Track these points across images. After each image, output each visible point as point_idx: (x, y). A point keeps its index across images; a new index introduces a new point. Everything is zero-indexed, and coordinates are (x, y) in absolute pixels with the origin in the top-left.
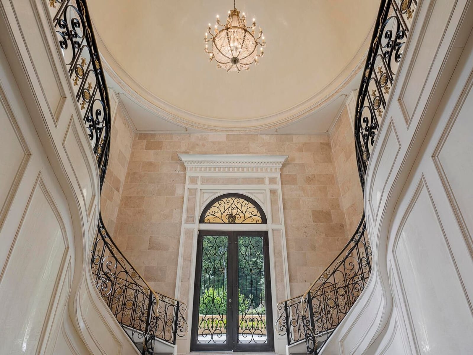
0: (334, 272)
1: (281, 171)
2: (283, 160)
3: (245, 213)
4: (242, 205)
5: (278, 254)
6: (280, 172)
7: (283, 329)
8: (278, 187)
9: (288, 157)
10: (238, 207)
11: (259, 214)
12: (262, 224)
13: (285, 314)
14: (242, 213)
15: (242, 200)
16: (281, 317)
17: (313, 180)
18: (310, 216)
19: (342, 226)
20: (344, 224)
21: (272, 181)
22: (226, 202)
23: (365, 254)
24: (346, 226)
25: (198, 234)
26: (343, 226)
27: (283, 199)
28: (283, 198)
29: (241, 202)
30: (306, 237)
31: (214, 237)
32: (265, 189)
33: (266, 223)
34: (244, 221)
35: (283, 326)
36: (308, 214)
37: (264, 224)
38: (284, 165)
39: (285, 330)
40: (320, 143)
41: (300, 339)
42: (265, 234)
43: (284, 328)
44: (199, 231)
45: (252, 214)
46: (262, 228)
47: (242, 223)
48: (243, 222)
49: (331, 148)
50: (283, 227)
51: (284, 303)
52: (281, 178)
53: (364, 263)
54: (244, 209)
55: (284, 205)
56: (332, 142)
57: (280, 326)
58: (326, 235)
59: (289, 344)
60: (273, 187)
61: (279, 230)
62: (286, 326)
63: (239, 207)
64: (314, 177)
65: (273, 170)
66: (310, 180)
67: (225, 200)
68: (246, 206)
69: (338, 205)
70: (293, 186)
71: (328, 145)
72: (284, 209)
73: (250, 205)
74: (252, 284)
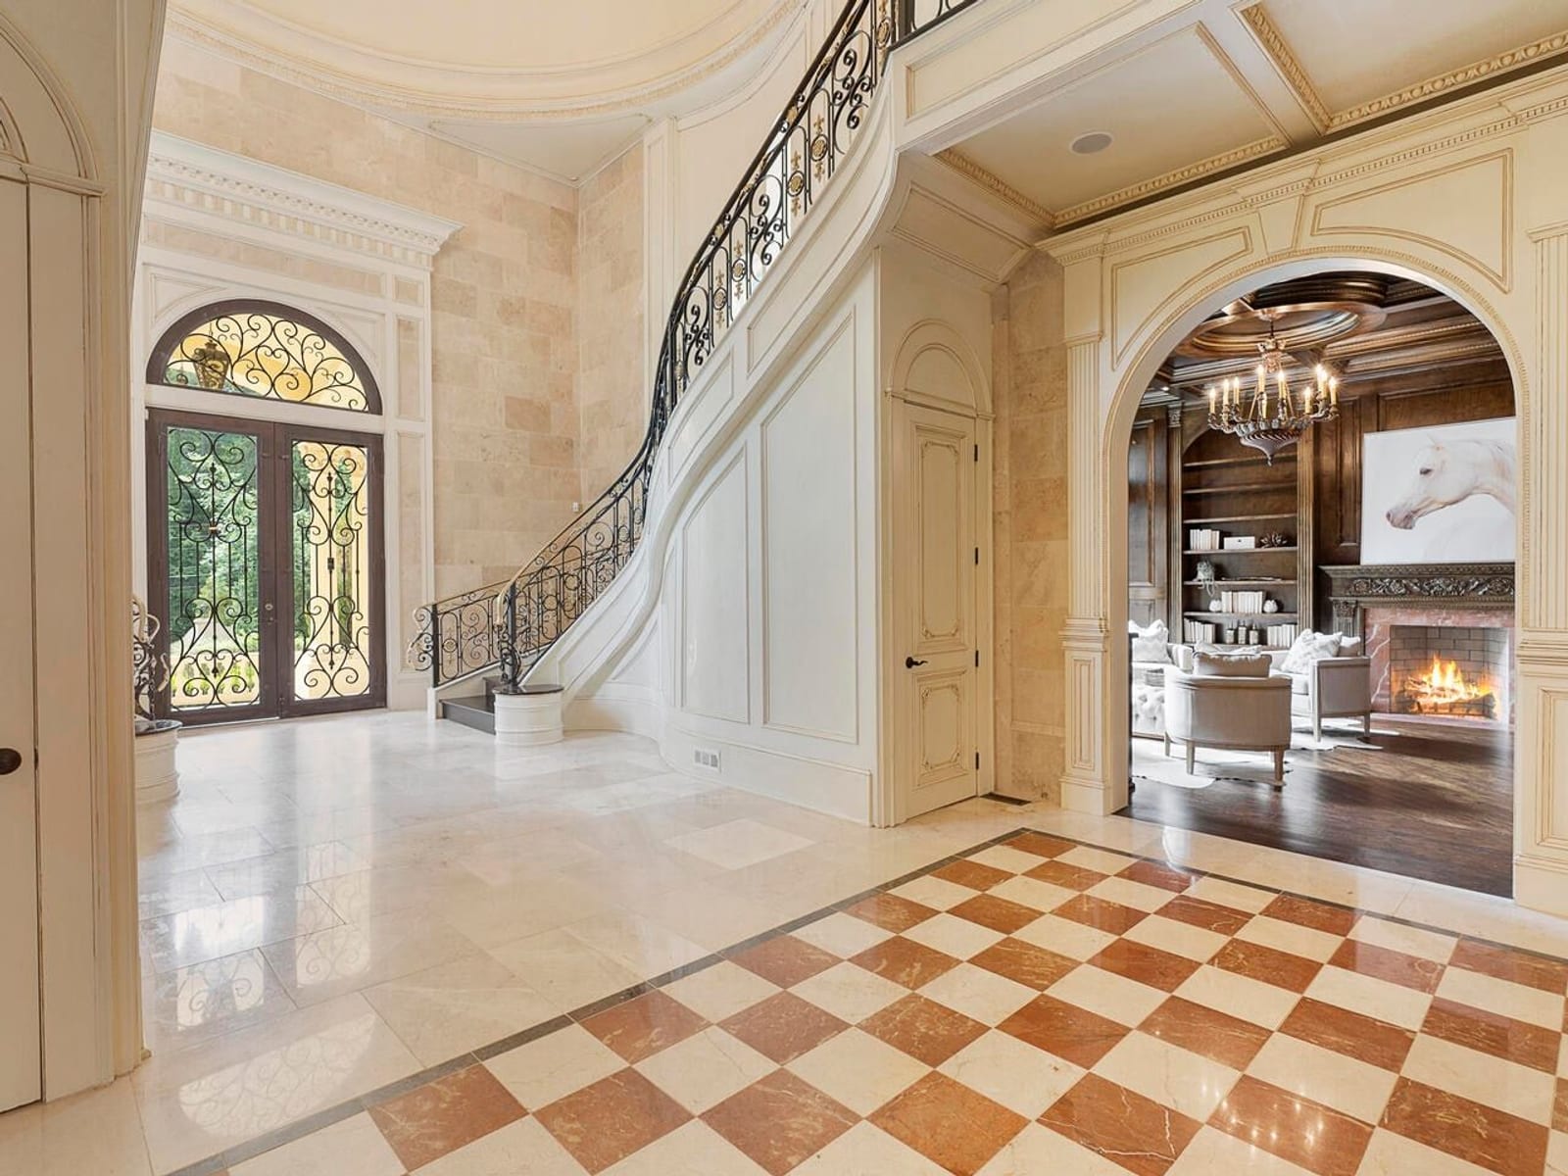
0: (564, 549)
1: (433, 265)
2: (444, 235)
3: (314, 372)
4: (304, 347)
5: (410, 496)
6: (431, 269)
7: (424, 658)
8: (422, 313)
9: (462, 229)
10: (289, 350)
11: (357, 383)
12: (367, 412)
13: (430, 630)
14: (305, 370)
15: (303, 331)
16: (421, 635)
17: (518, 312)
18: (500, 410)
19: (570, 443)
20: (574, 439)
21: (405, 290)
22: (245, 327)
23: (628, 521)
24: (579, 445)
25: (147, 417)
26: (572, 445)
27: (434, 352)
28: (433, 349)
29: (300, 337)
30: (485, 460)
31: (206, 432)
32: (382, 311)
33: (380, 413)
34: (309, 396)
35: (426, 652)
36: (495, 404)
37: (372, 413)
38: (446, 248)
39: (429, 660)
40: (552, 208)
41: (460, 674)
42: (374, 444)
43: (426, 655)
44: (147, 408)
45: (335, 378)
46: (370, 424)
47: (301, 403)
48: (306, 401)
49: (576, 233)
50: (427, 428)
51: (430, 608)
52: (433, 288)
53: (623, 535)
54: (311, 361)
55: (434, 368)
56: (582, 214)
57: (417, 653)
58: (532, 460)
59: (436, 684)
60: (408, 311)
61: (417, 438)
62: (431, 653)
63: (295, 350)
64: (523, 307)
65: (411, 255)
66: (510, 311)
67: (242, 318)
68: (315, 351)
69: (570, 393)
70: (464, 319)
71: (571, 219)
72: (434, 380)
73: (331, 350)
74: (331, 567)
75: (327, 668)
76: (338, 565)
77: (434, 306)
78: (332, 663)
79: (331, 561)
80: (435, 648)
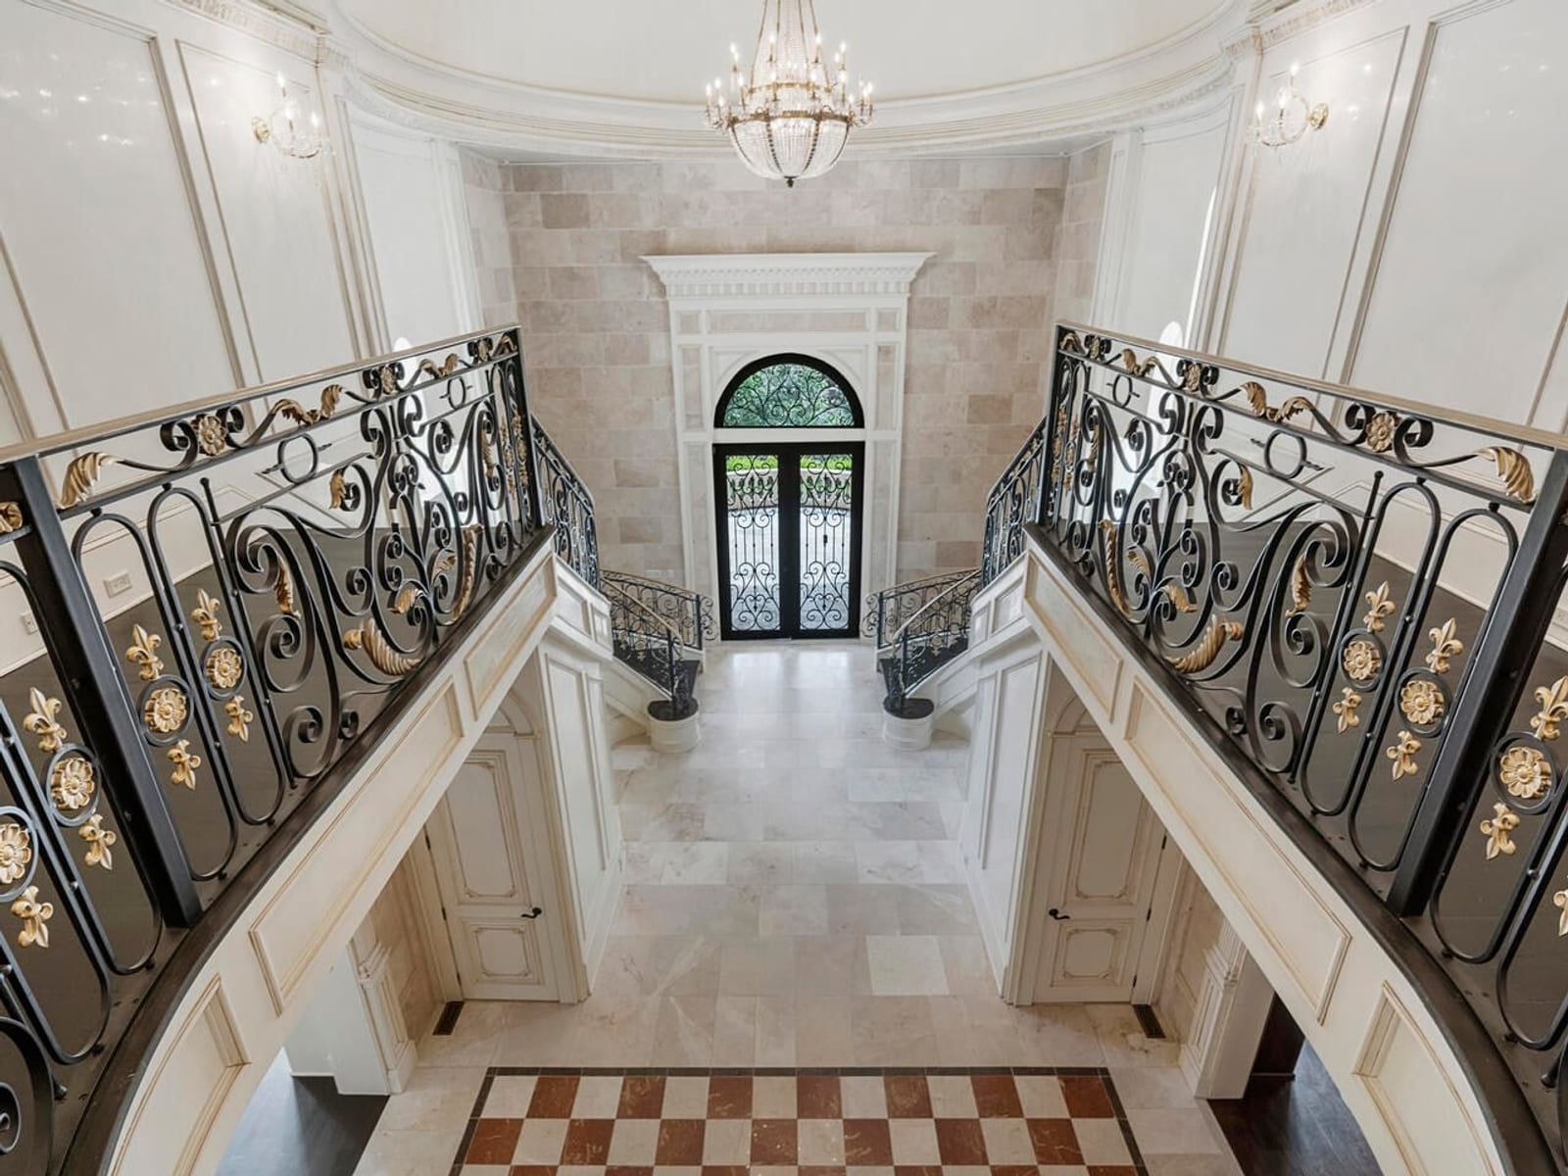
1: (910, 290)
2: (920, 264)
5: (882, 491)
6: (908, 295)
7: (872, 629)
8: (898, 338)
9: (936, 252)
11: (846, 404)
12: (852, 426)
13: (877, 610)
15: (808, 370)
17: (989, 313)
18: (964, 409)
21: (885, 320)
22: (770, 376)
25: (714, 452)
27: (908, 368)
28: (906, 366)
29: (806, 375)
30: (946, 455)
31: (749, 455)
32: (867, 342)
33: (862, 425)
34: (811, 420)
35: (874, 625)
36: (959, 405)
37: (857, 427)
38: (921, 274)
39: (875, 630)
40: (1036, 190)
42: (856, 451)
43: (873, 627)
44: (714, 446)
45: (830, 402)
46: (852, 435)
47: (806, 426)
48: (810, 424)
49: (1062, 210)
50: (897, 435)
51: (879, 594)
52: (909, 311)
58: (990, 451)
60: (886, 337)
61: (888, 444)
62: (877, 625)
63: (803, 386)
64: (994, 306)
65: (891, 288)
66: (981, 313)
67: (768, 370)
68: (817, 383)
70: (937, 332)
71: (1058, 196)
72: (905, 392)
73: (828, 381)
74: (825, 541)
75: (821, 608)
76: (830, 540)
77: (909, 325)
78: (824, 606)
79: (825, 537)
80: (880, 622)
